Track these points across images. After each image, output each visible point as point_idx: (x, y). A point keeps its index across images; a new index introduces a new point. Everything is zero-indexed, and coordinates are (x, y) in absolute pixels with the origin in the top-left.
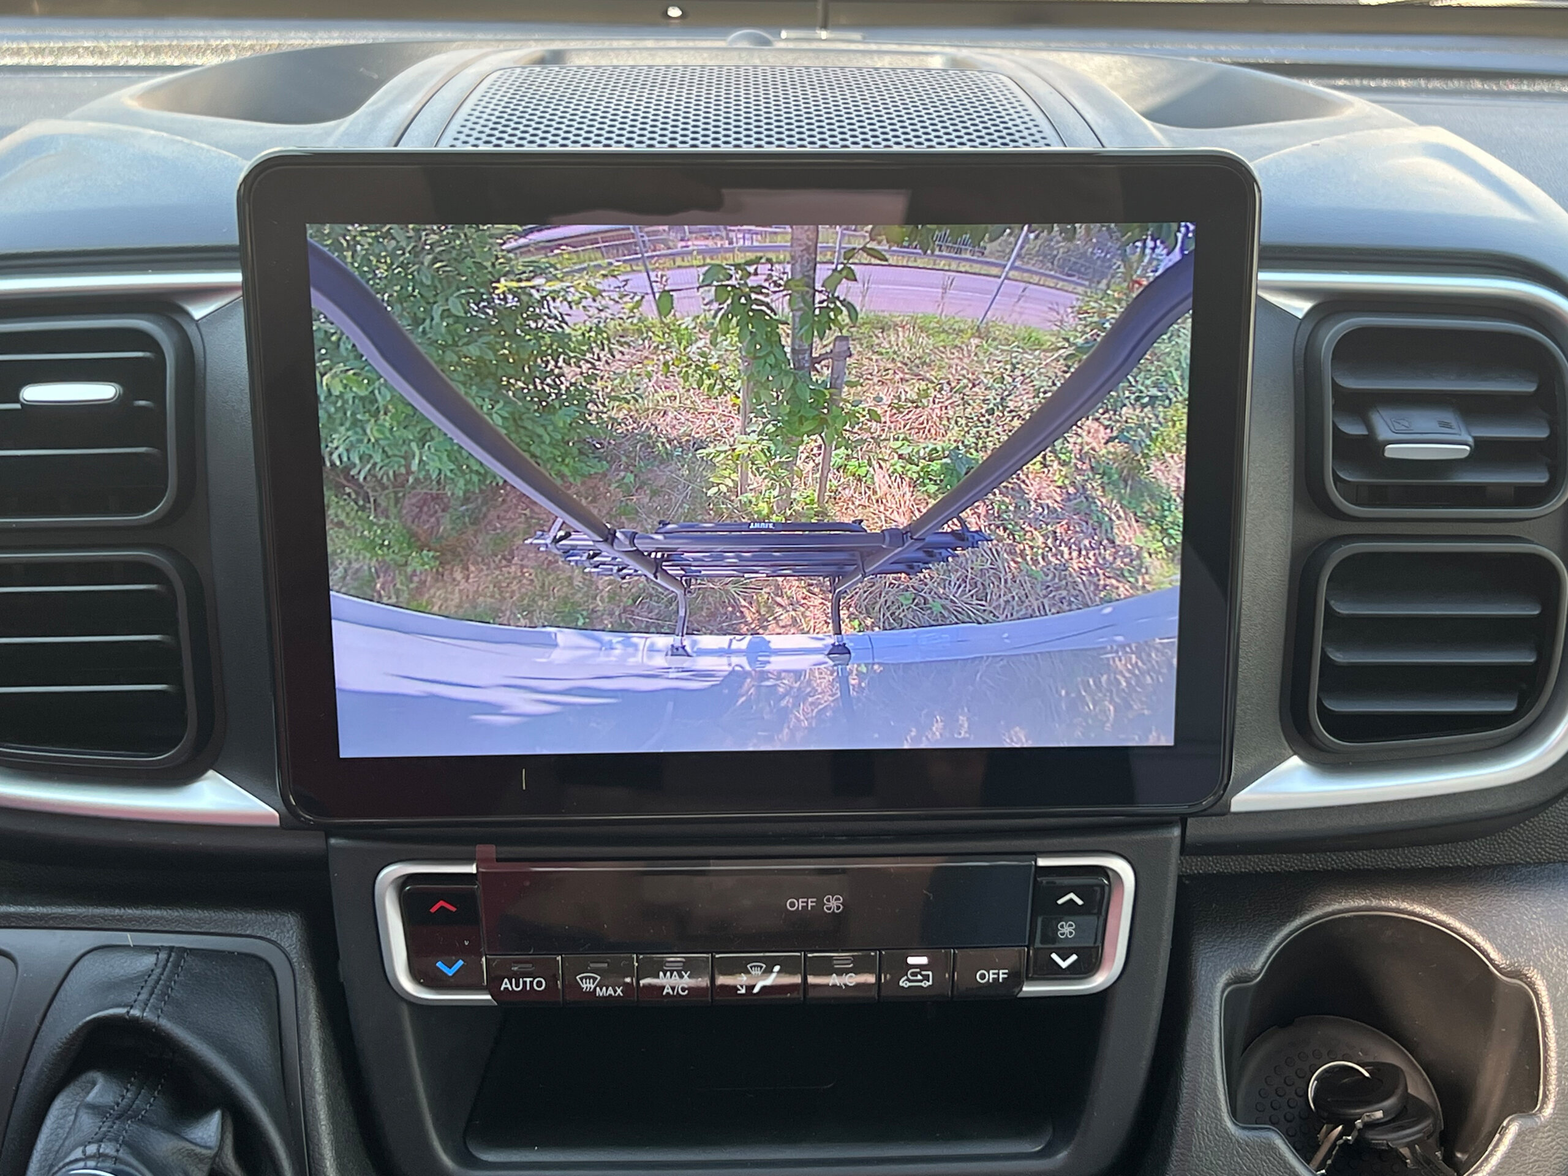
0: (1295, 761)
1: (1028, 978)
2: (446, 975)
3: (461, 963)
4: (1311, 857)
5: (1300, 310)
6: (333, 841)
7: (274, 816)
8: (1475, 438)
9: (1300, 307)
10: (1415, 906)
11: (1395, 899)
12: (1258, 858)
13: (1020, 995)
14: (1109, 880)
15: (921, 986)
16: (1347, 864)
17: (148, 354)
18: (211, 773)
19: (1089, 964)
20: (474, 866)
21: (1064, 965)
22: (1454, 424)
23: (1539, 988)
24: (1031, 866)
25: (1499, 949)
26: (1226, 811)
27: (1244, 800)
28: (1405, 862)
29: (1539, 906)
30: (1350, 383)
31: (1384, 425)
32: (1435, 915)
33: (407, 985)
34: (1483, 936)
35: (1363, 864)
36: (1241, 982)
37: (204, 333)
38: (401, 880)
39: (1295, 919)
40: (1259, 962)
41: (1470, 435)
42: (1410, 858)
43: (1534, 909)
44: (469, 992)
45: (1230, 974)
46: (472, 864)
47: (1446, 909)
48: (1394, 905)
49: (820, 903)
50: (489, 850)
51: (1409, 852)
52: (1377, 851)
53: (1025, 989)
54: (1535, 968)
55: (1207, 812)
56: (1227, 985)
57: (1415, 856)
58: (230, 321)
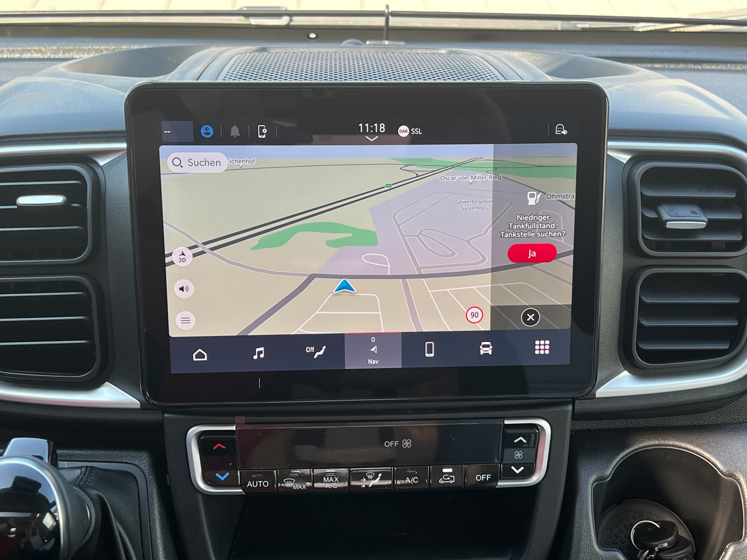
0: (626, 373)
1: (501, 479)
2: (221, 480)
3: (228, 474)
4: (632, 421)
5: (625, 159)
6: (166, 415)
7: (137, 403)
8: (708, 219)
9: (625, 158)
10: (682, 443)
11: (672, 440)
12: (607, 422)
13: (497, 487)
14: (538, 430)
15: (449, 483)
16: (649, 424)
17: (78, 182)
18: (107, 383)
19: (529, 471)
20: (234, 427)
21: (518, 472)
22: (698, 212)
23: (742, 481)
24: (501, 424)
25: (723, 463)
26: (593, 397)
27: (602, 392)
28: (676, 423)
29: (740, 443)
30: (649, 193)
31: (665, 213)
32: (691, 447)
33: (202, 485)
34: (714, 457)
35: (656, 424)
36: (600, 480)
37: (104, 172)
38: (199, 434)
39: (625, 450)
40: (609, 471)
41: (706, 217)
42: (678, 421)
43: (738, 444)
44: (231, 488)
45: (595, 476)
46: (234, 425)
47: (697, 445)
48: (672, 443)
49: (400, 444)
50: (242, 419)
51: (678, 418)
52: (663, 418)
53: (499, 484)
54: (739, 472)
55: (583, 398)
56: (594, 482)
57: (681, 420)
58: (118, 166)
